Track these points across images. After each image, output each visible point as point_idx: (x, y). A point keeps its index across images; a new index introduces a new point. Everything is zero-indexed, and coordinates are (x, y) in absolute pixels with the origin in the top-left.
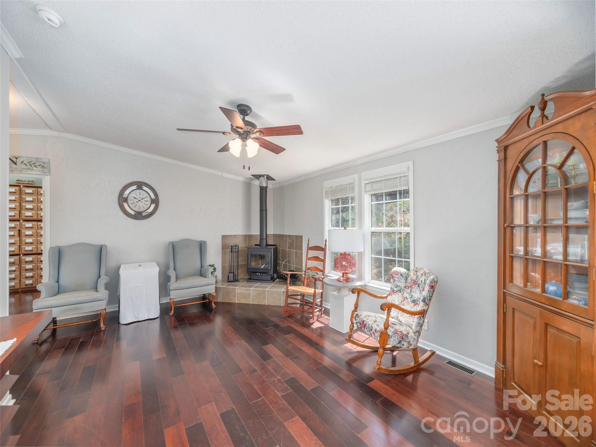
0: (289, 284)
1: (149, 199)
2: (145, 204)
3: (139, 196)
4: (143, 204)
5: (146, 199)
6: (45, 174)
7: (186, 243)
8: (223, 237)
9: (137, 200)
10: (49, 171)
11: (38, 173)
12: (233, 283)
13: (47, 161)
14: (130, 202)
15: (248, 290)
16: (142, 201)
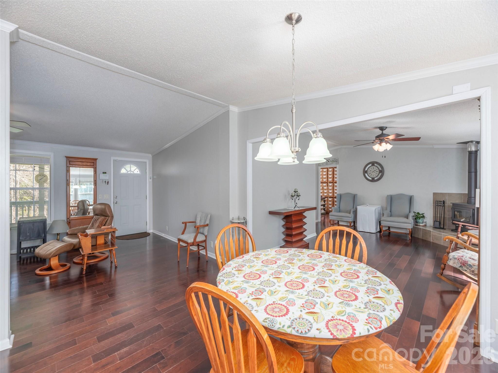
0: (459, 232)
1: (378, 170)
2: (376, 173)
3: (373, 169)
4: (375, 173)
5: (377, 171)
6: (337, 164)
7: (400, 196)
8: (434, 194)
9: (371, 172)
10: (338, 163)
11: (335, 164)
12: (439, 230)
13: (337, 159)
14: (368, 173)
15: (439, 234)
16: (375, 172)
